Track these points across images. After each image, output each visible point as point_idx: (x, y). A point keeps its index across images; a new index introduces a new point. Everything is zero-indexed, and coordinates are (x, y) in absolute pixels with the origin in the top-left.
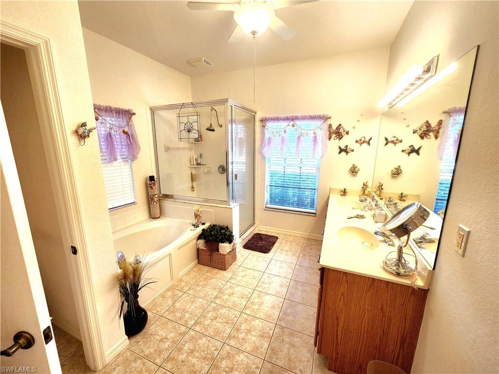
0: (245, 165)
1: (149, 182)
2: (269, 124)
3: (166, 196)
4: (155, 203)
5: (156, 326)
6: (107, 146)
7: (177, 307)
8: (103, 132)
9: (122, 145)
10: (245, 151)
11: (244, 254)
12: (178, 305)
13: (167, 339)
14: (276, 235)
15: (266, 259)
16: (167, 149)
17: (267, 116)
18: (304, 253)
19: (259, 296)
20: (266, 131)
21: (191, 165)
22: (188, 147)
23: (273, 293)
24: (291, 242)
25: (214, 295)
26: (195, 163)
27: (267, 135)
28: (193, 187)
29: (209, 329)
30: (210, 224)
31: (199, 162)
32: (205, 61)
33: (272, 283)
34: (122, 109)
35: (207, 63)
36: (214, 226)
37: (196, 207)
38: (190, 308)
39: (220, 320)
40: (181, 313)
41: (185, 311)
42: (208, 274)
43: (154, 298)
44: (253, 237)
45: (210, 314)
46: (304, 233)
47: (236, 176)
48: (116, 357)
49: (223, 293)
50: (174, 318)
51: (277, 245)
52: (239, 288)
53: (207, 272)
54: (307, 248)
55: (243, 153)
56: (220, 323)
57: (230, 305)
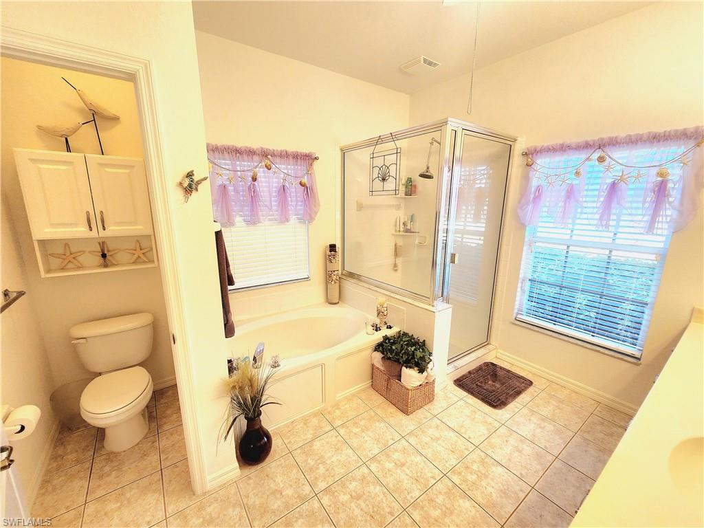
0: (482, 238)
1: (328, 253)
2: (542, 162)
3: (351, 275)
4: (333, 283)
5: (279, 465)
6: (279, 203)
7: (315, 447)
8: (275, 185)
9: (297, 201)
10: (485, 212)
11: (451, 395)
12: (317, 444)
13: (281, 494)
14: (529, 377)
15: (490, 420)
16: (360, 207)
17: (539, 143)
18: (586, 435)
19: (449, 494)
20: (531, 174)
21: (396, 231)
22: (394, 203)
23: (480, 500)
24: (561, 401)
25: (373, 452)
26: (402, 229)
27: (535, 182)
28: (395, 265)
29: (341, 511)
30: (399, 330)
31: (409, 227)
32: (425, 61)
33: (487, 477)
34: (301, 153)
35: (430, 63)
36: (405, 334)
37: (381, 299)
38: (330, 458)
39: (363, 505)
40: (316, 461)
41: (321, 460)
42: (379, 412)
43: (292, 420)
44: (479, 369)
45: (354, 484)
46: (602, 393)
47: (453, 256)
48: (220, 486)
49: (388, 456)
50: (304, 464)
51: (524, 397)
52: (418, 459)
53: (379, 406)
54: (599, 428)
55: (482, 217)
56: (362, 510)
57: (391, 485)
